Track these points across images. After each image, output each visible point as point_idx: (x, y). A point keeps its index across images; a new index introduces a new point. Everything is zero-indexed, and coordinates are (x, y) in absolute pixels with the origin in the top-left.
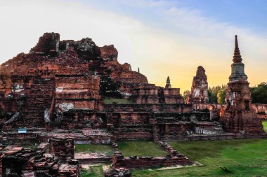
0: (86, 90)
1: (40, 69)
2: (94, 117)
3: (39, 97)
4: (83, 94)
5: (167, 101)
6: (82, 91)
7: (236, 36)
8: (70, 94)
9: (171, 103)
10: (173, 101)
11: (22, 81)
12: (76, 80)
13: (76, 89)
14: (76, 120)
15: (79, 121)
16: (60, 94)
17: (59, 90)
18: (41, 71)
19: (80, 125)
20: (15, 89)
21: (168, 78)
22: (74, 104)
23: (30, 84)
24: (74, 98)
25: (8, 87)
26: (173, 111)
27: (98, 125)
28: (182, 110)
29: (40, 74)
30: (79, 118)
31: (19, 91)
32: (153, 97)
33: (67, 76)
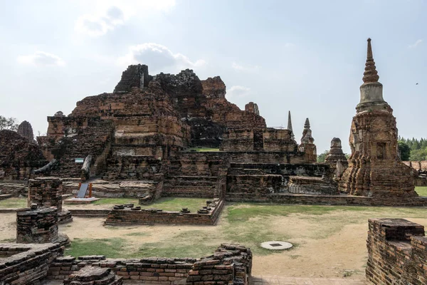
0: (152, 134)
1: (101, 108)
2: (143, 165)
3: (89, 142)
4: (147, 139)
5: (265, 148)
6: (147, 134)
7: (369, 40)
8: (132, 140)
9: (272, 150)
10: (276, 148)
11: (76, 123)
12: (140, 121)
13: (139, 132)
14: (119, 169)
15: (122, 169)
16: (120, 139)
17: (118, 134)
18: (102, 111)
19: (124, 175)
20: (67, 134)
21: (307, 120)
22: (135, 151)
23: (84, 127)
24: (136, 143)
25: (59, 131)
26: (273, 162)
27: (146, 175)
28: (289, 161)
29: (100, 114)
30: (123, 166)
31: (71, 136)
32: (246, 142)
33: (130, 116)
